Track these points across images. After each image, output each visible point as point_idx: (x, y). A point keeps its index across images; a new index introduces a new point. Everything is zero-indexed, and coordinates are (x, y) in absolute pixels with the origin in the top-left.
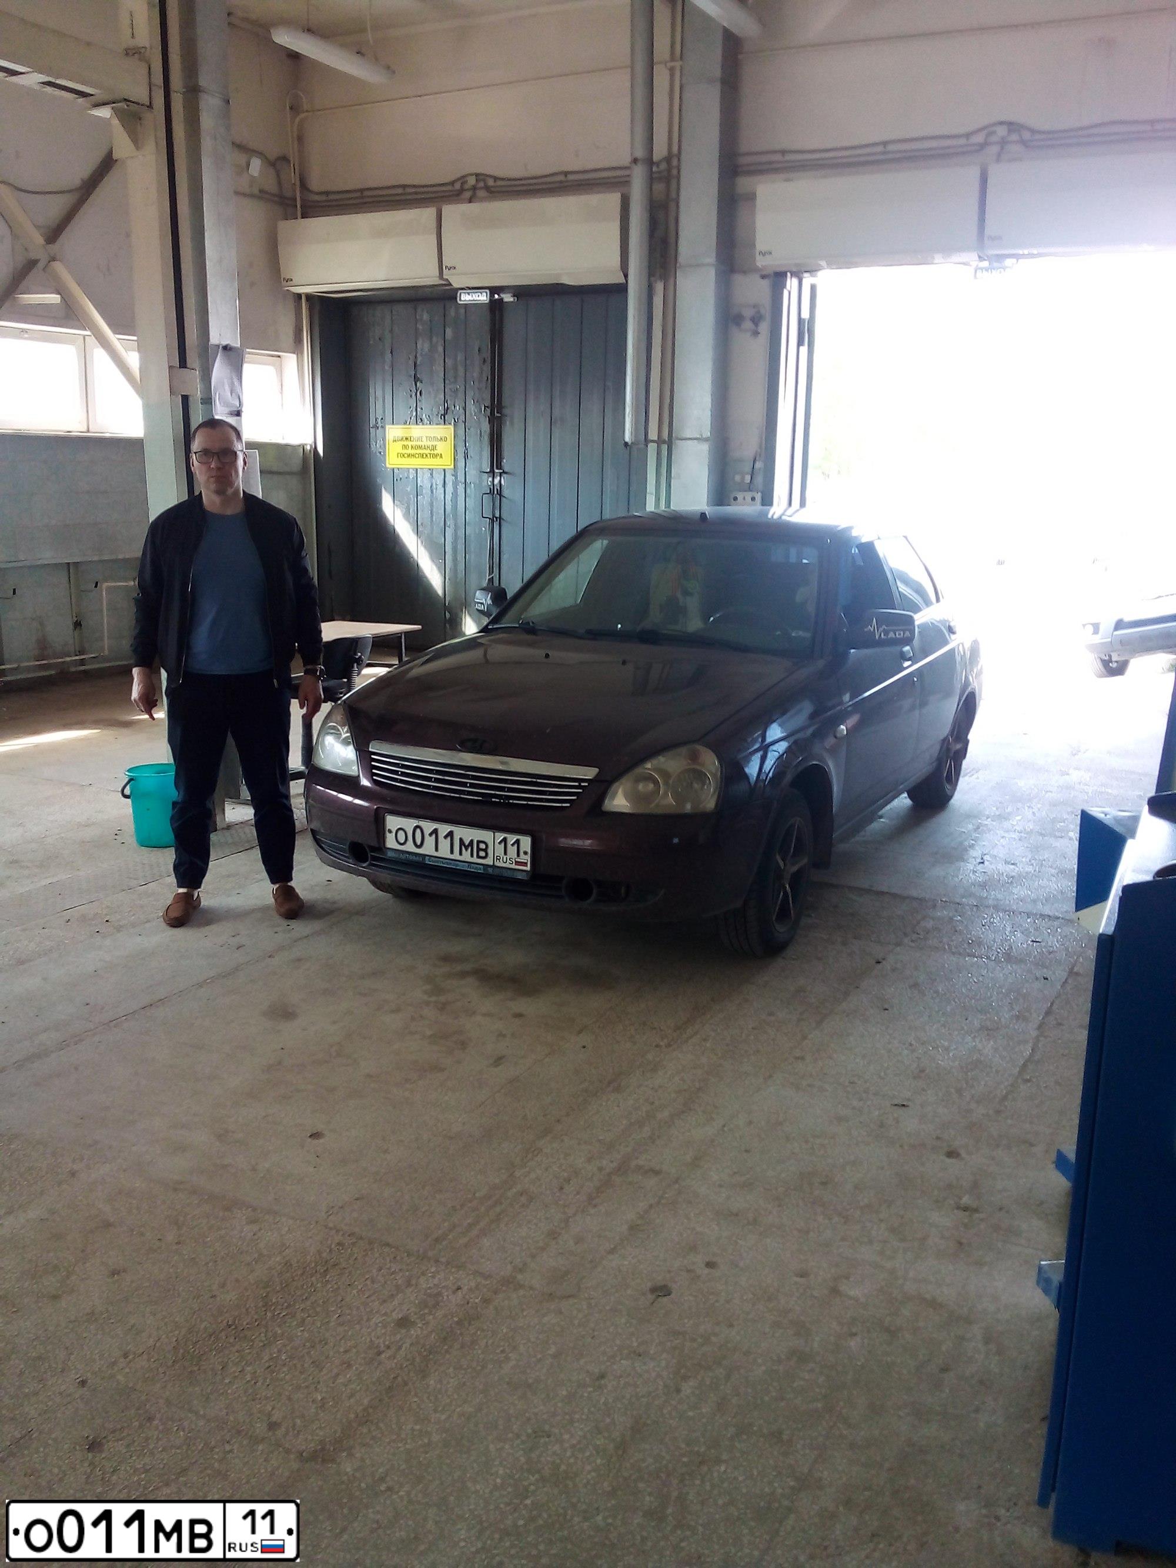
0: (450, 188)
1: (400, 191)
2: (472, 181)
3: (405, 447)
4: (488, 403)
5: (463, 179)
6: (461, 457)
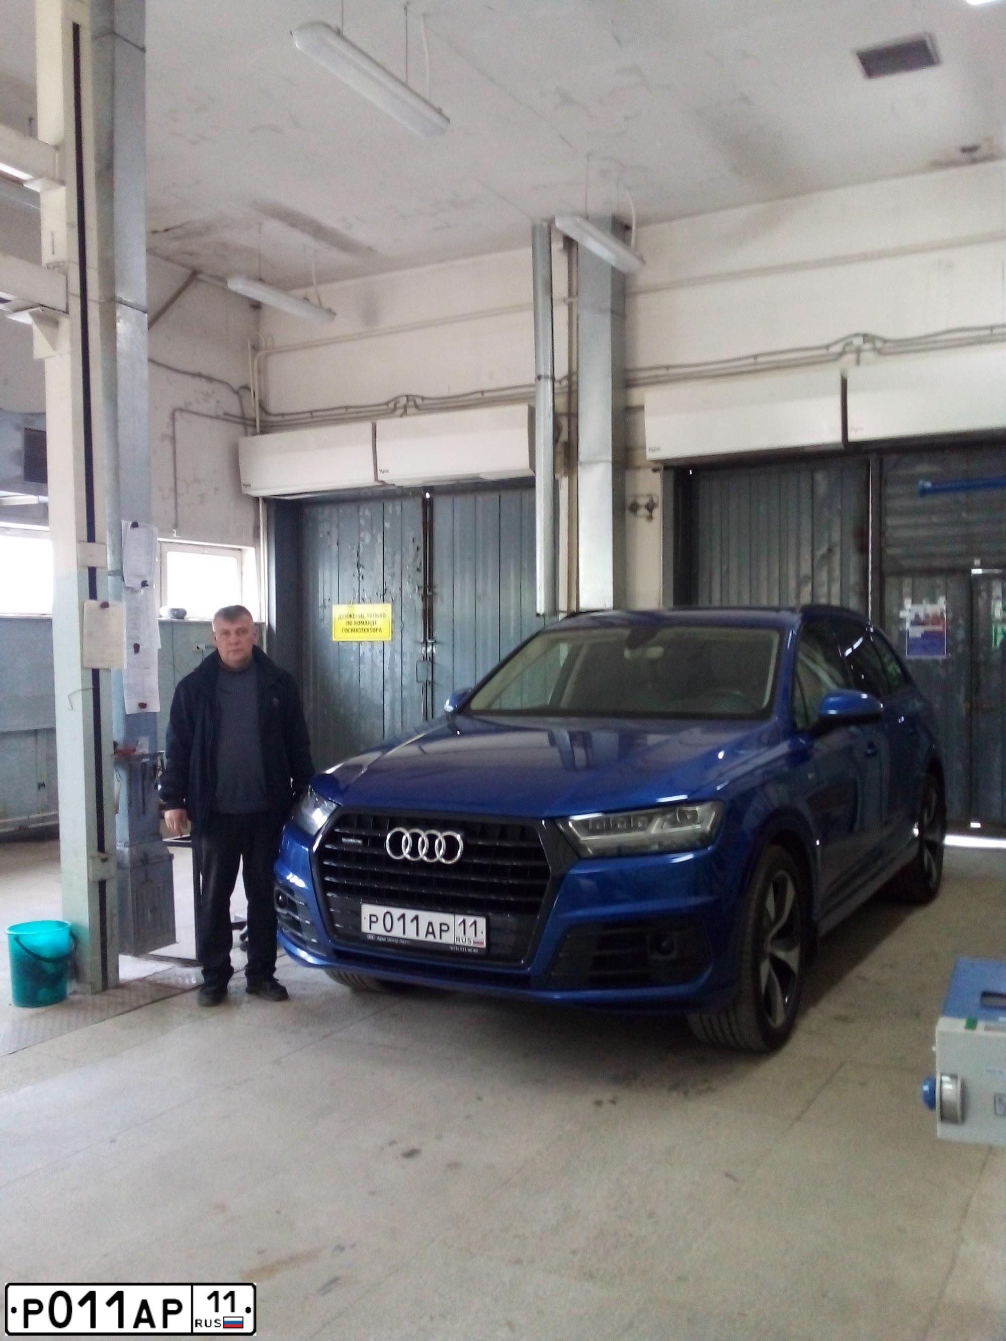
0: (385, 407)
1: (344, 411)
2: (403, 401)
3: (349, 623)
4: (422, 584)
5: (396, 400)
6: (398, 630)
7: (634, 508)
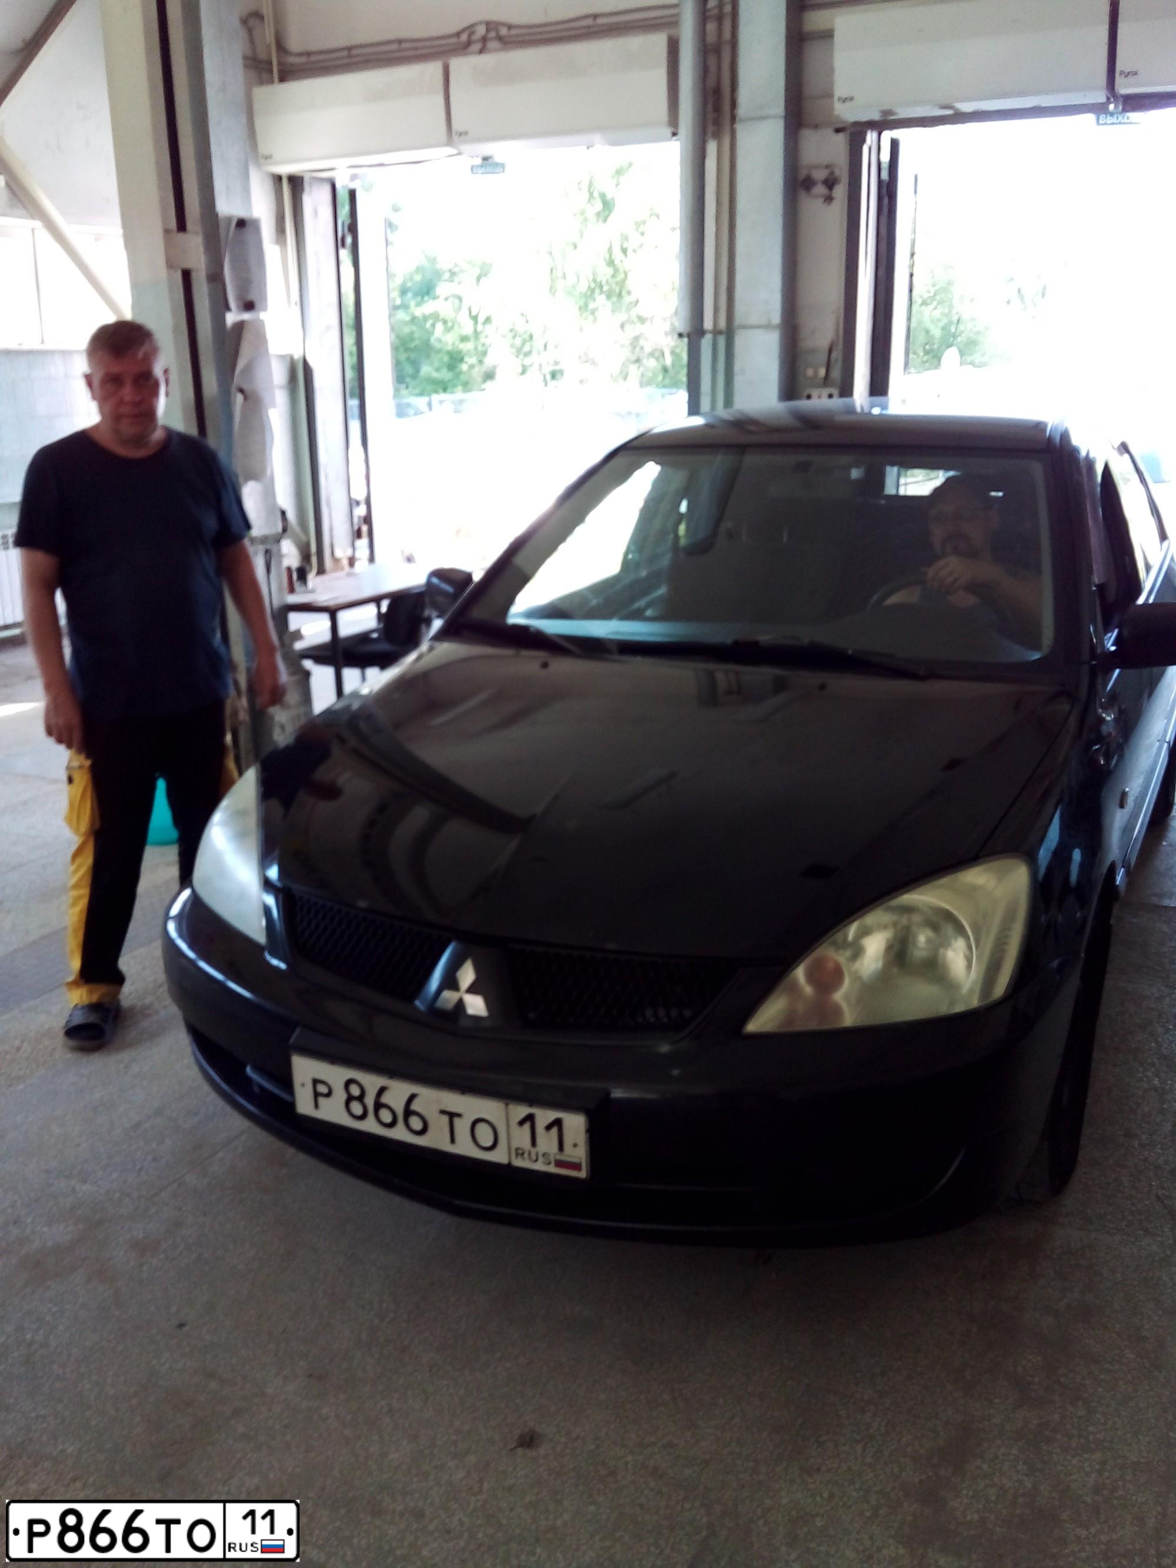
0: (455, 39)
2: (481, 30)
5: (471, 28)
7: (808, 184)
